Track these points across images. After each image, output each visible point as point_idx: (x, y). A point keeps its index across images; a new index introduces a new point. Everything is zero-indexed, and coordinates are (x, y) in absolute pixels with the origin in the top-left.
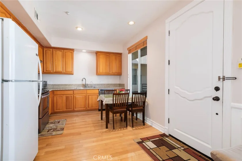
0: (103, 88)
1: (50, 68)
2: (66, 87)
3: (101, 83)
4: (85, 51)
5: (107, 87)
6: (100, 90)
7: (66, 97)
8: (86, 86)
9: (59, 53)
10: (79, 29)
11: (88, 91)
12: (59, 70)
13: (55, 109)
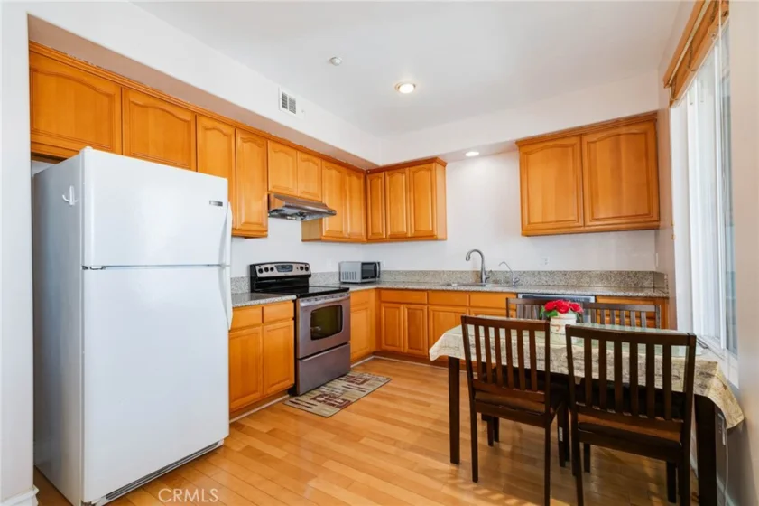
0: (532, 291)
1: (379, 228)
2: (427, 279)
3: (550, 269)
4: (476, 153)
5: (566, 286)
6: (520, 296)
7: (408, 313)
8: (484, 277)
9: (401, 179)
10: (407, 89)
11: (474, 297)
12: (400, 230)
13: (383, 342)
